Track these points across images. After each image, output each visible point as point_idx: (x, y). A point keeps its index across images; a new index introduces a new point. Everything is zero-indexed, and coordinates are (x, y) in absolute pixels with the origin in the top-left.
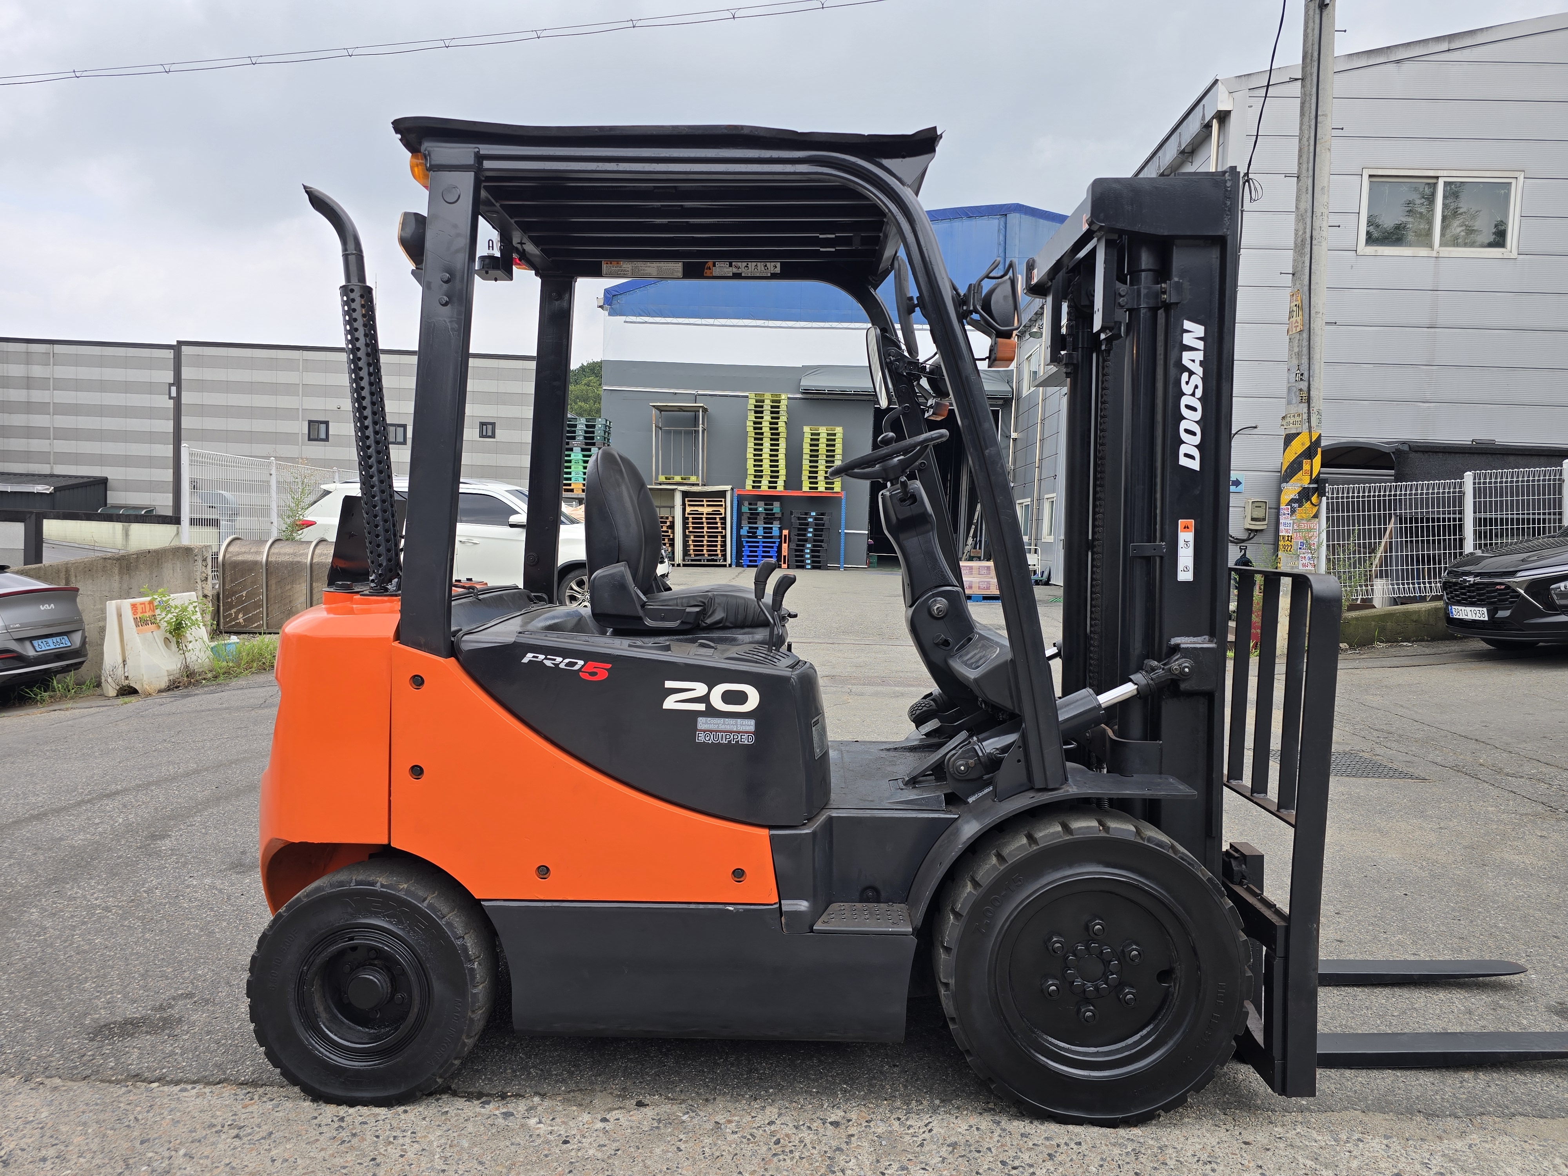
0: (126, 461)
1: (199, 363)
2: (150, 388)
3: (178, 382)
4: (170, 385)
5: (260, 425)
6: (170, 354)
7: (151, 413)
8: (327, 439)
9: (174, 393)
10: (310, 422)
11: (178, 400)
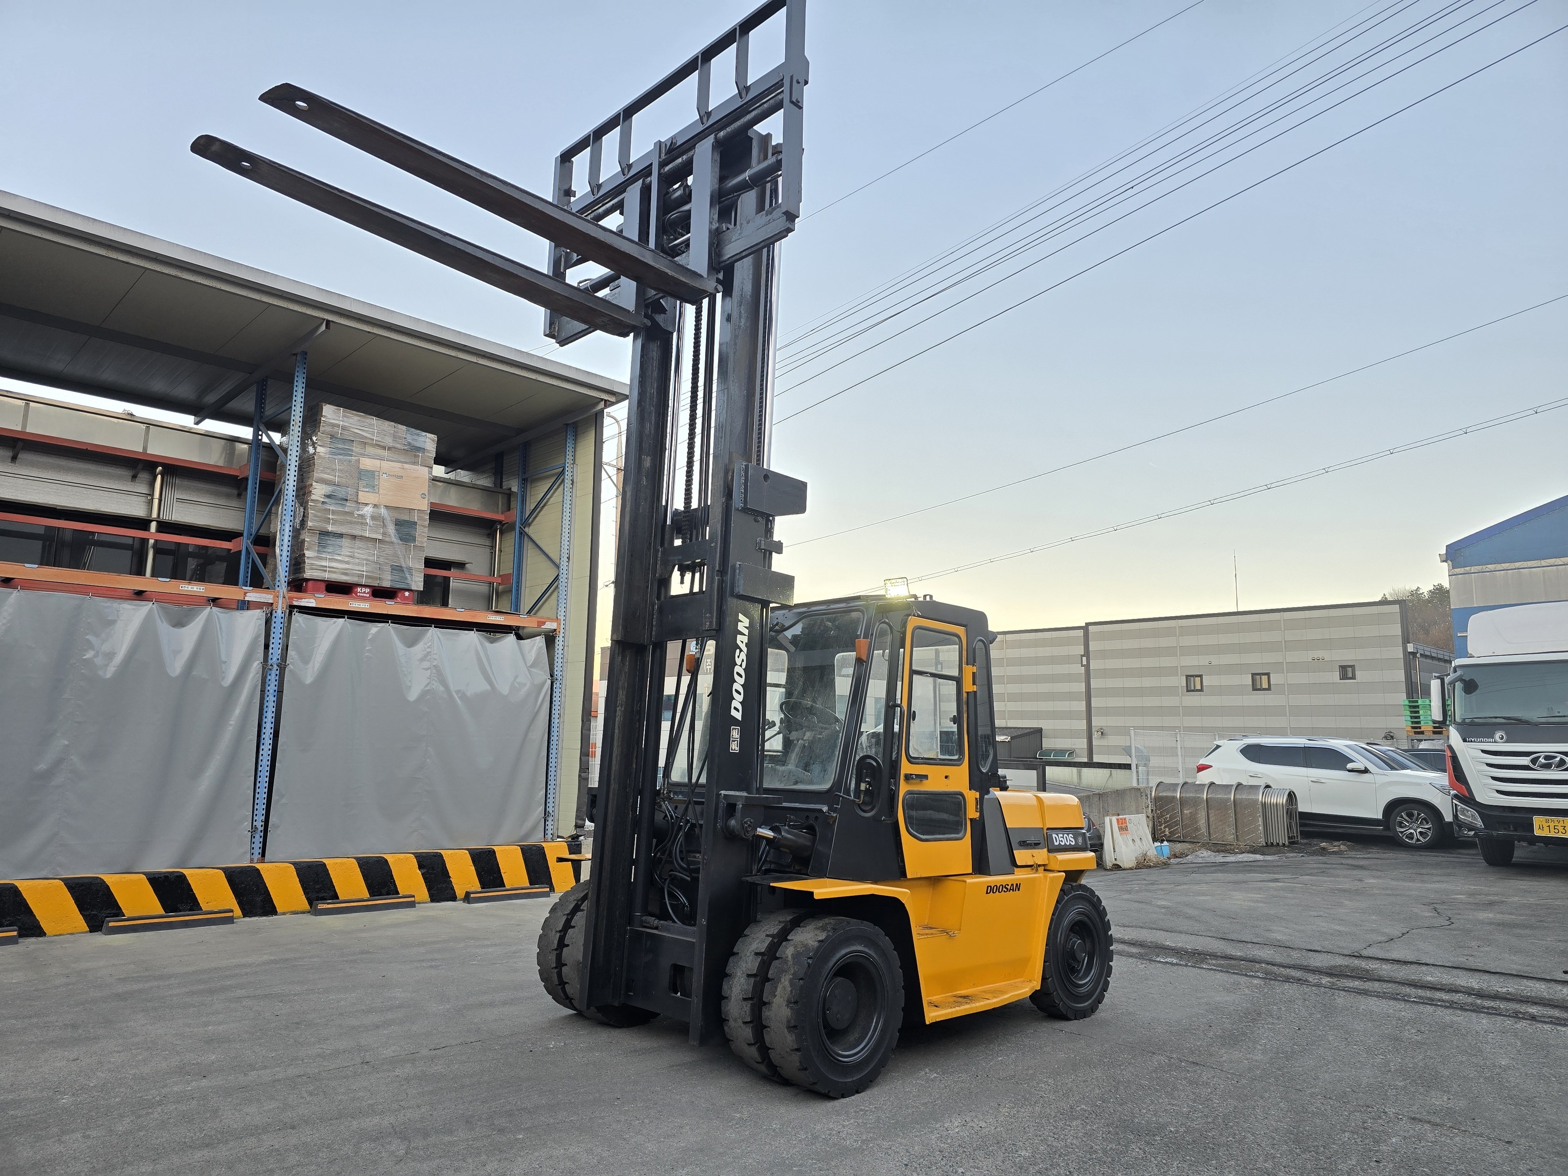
0: (1054, 715)
1: (1102, 637)
2: (1067, 660)
3: (1087, 653)
4: (1082, 656)
5: (1148, 682)
6: (1080, 633)
7: (1069, 678)
8: (1201, 690)
9: (1085, 662)
10: (1187, 676)
11: (1087, 667)
